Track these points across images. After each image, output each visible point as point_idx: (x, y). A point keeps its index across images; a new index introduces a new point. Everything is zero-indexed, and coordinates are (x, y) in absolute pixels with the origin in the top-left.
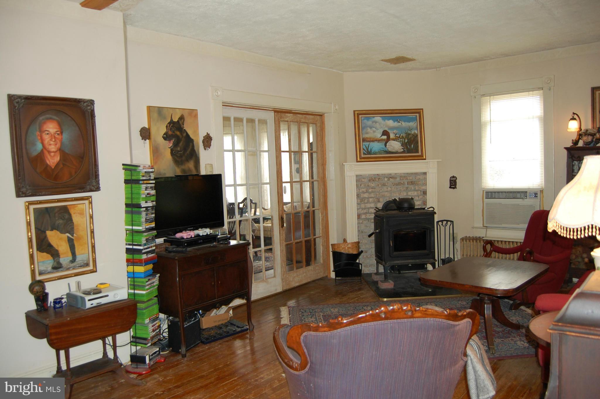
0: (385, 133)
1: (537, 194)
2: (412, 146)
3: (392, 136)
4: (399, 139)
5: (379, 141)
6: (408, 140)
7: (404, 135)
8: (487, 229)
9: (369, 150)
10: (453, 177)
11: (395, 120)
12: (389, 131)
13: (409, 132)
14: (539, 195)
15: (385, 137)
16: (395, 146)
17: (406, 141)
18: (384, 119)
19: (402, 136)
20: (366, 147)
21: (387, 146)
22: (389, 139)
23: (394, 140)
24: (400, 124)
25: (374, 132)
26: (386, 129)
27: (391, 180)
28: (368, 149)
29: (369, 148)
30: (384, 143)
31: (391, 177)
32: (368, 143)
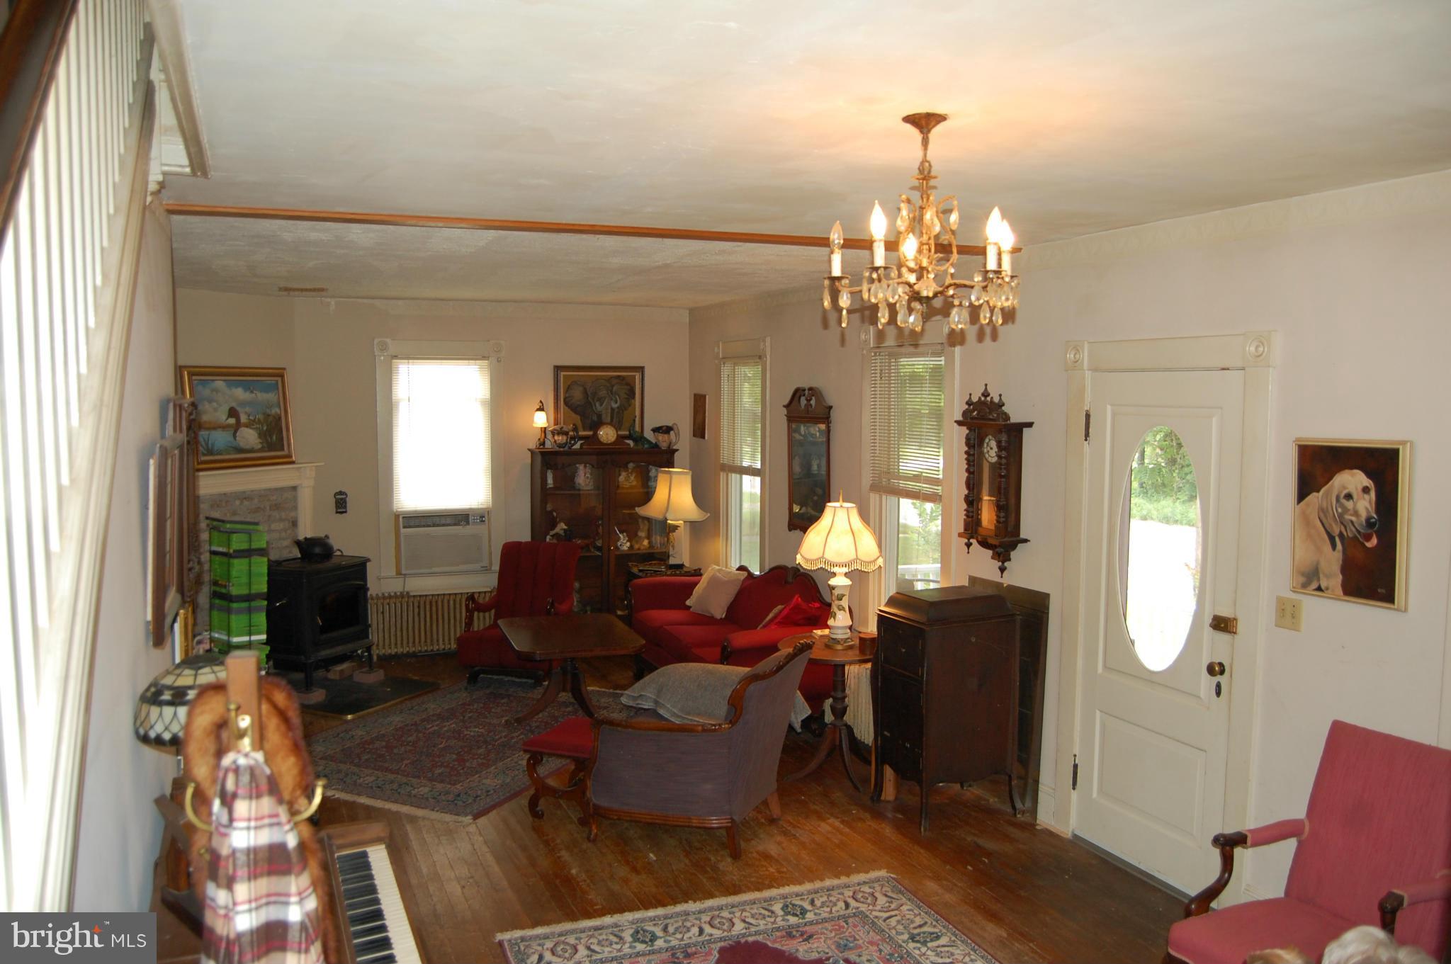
0: (233, 413)
1: (484, 517)
2: (274, 437)
3: (243, 419)
4: (253, 425)
5: (225, 427)
6: (268, 426)
7: (260, 416)
8: (405, 578)
9: (210, 446)
10: (341, 493)
11: (248, 387)
12: (238, 409)
13: (268, 411)
14: (486, 519)
15: (232, 421)
16: (249, 437)
17: (265, 428)
18: (230, 384)
19: (259, 420)
20: (204, 440)
21: (237, 438)
22: (238, 425)
23: (247, 427)
24: (254, 395)
25: (215, 410)
26: (234, 404)
27: (246, 503)
28: (207, 444)
29: (210, 442)
30: (232, 432)
31: (245, 498)
32: (207, 433)
